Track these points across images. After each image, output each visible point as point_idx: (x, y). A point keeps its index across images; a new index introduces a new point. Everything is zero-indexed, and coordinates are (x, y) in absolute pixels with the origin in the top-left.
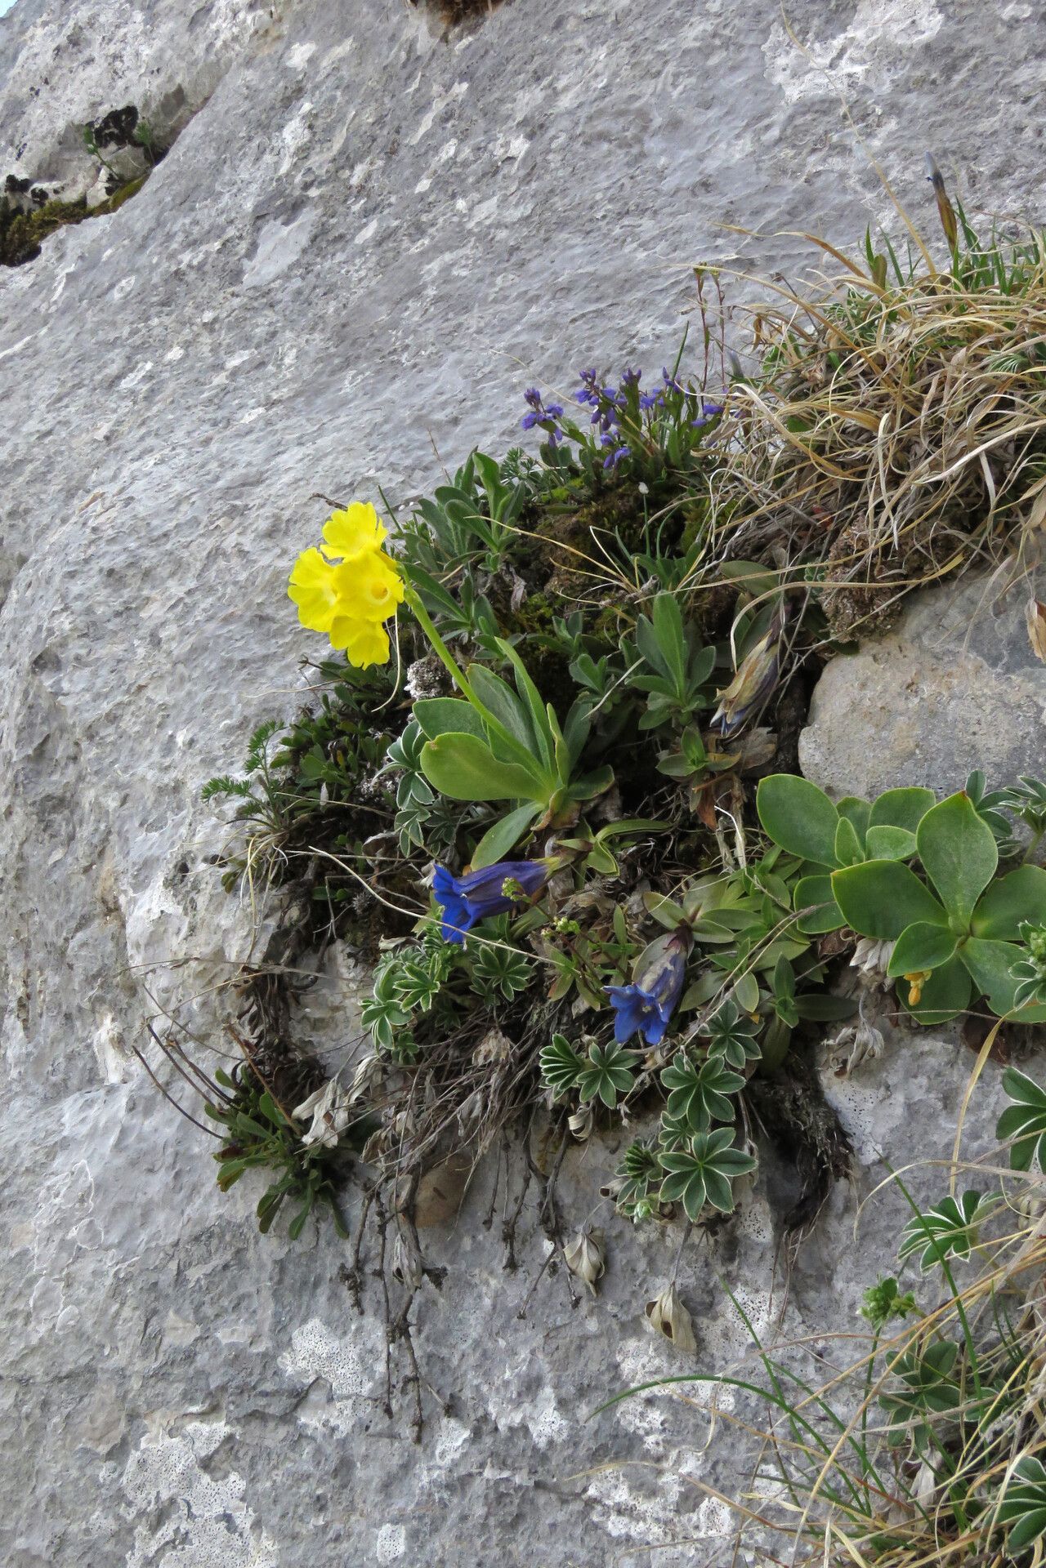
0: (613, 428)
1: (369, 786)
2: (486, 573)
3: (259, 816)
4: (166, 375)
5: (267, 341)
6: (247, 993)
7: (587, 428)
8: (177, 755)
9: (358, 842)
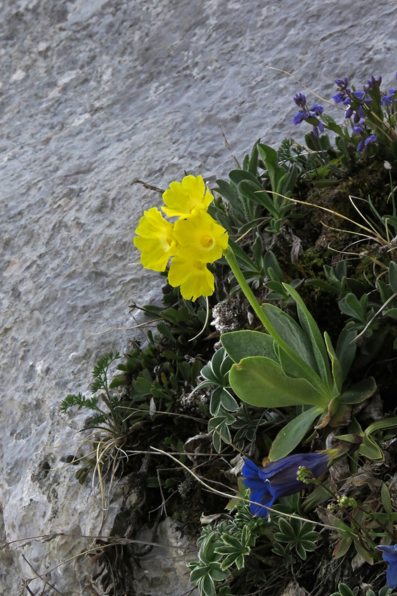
0: (362, 120)
1: (187, 399)
2: (271, 234)
3: (103, 425)
4: (12, 92)
5: (89, 63)
6: (100, 560)
7: (341, 121)
8: (37, 380)
9: (180, 443)
